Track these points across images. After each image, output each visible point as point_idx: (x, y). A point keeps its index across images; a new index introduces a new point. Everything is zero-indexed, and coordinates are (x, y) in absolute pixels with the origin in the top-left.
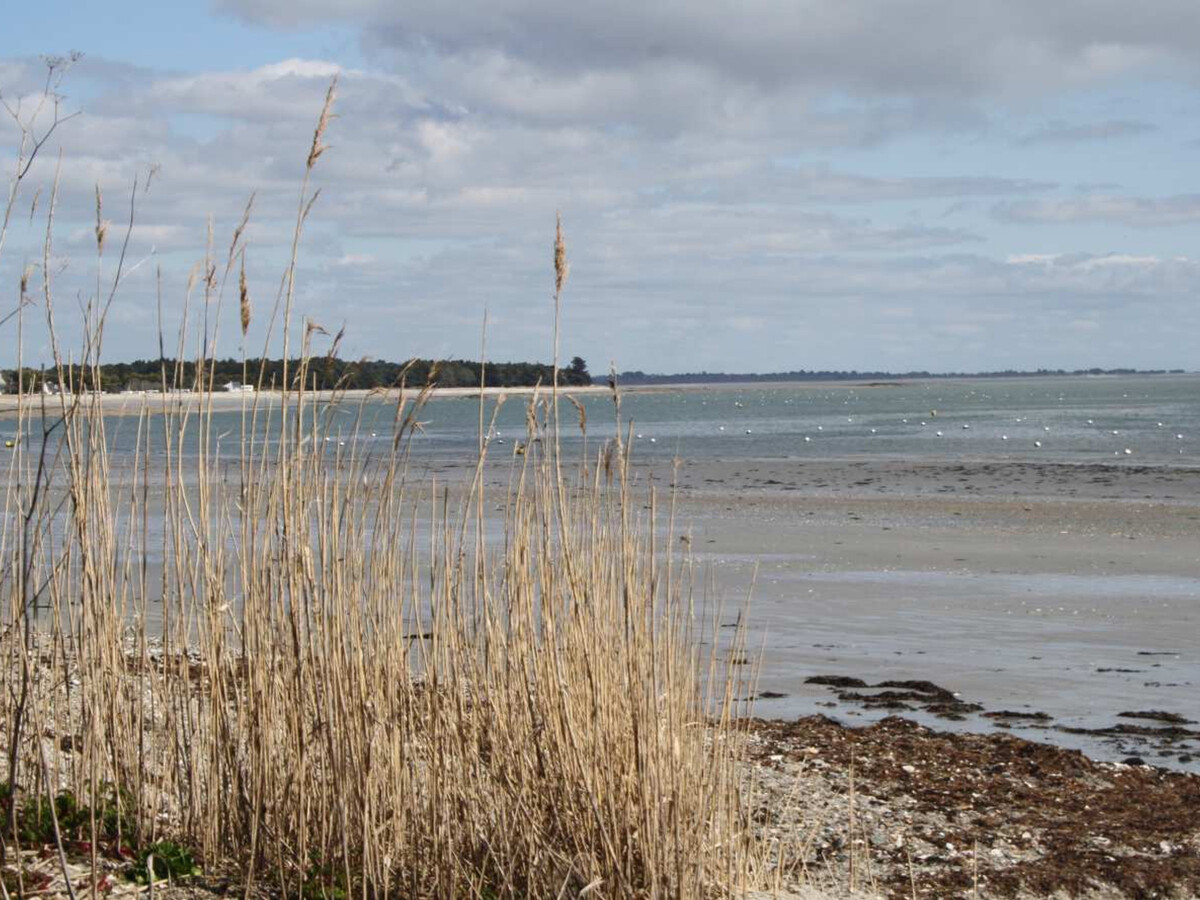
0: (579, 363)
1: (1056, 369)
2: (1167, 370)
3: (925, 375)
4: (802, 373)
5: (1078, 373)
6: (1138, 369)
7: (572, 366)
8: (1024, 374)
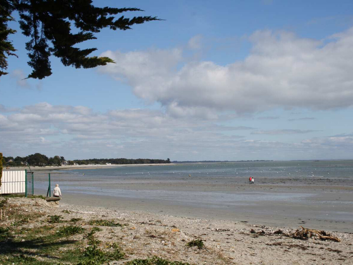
0: (168, 159)
1: (250, 160)
2: (270, 160)
3: (227, 161)
4: (205, 161)
5: (254, 161)
6: (265, 160)
7: (167, 160)
8: (245, 161)
